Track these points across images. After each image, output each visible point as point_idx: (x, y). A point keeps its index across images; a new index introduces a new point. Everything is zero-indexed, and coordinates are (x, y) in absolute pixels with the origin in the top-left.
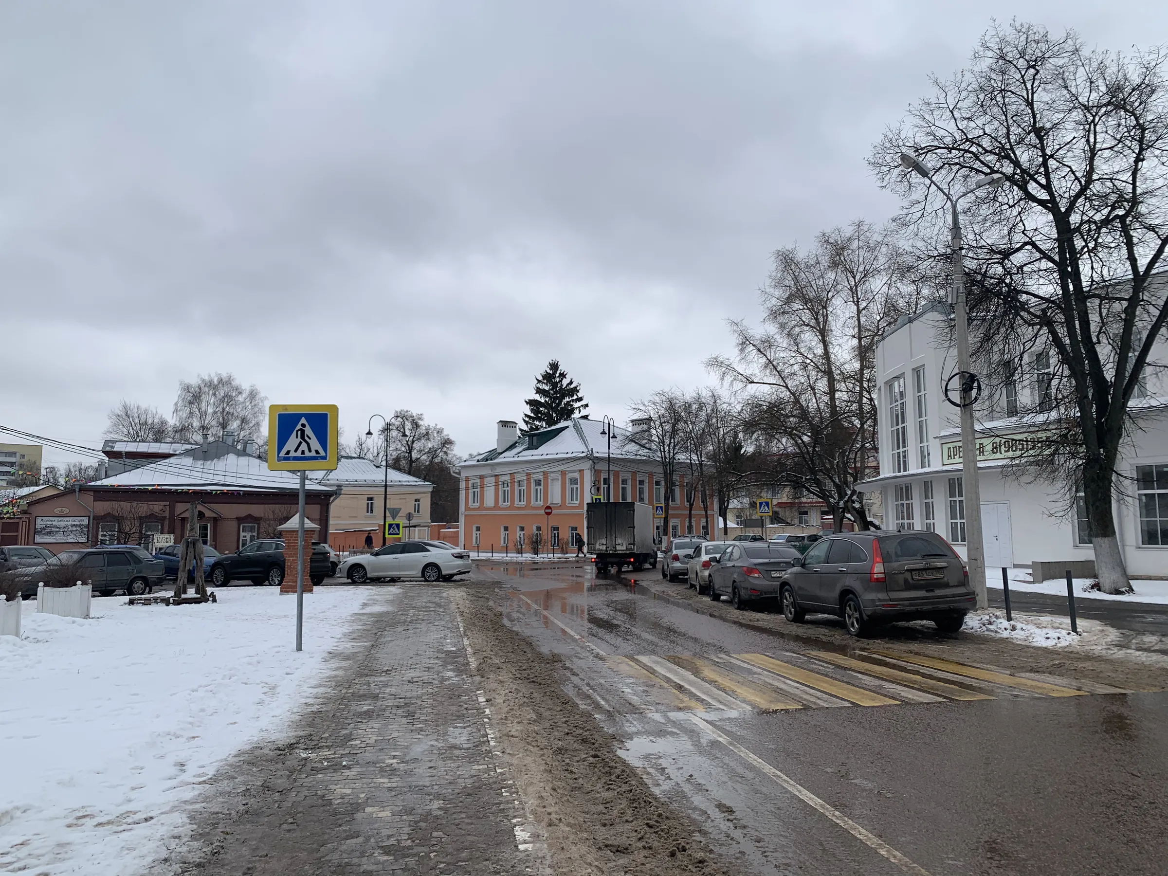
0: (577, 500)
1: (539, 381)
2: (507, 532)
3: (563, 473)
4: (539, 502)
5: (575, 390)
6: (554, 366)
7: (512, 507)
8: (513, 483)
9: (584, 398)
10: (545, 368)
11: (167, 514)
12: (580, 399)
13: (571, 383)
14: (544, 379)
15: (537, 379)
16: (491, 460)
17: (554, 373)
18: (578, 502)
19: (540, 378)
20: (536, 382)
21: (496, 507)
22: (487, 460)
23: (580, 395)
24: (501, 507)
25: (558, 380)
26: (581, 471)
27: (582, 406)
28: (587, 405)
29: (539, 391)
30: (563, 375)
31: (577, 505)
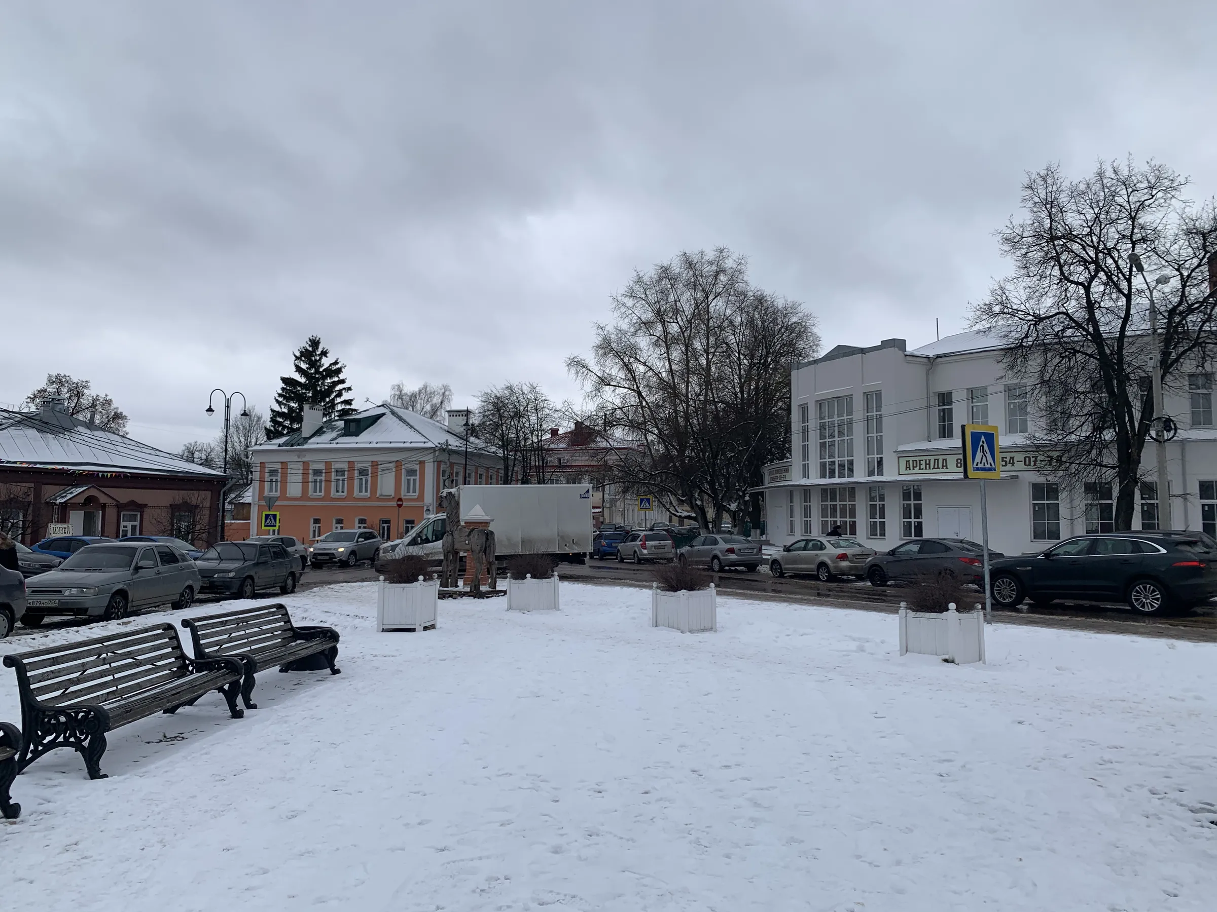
0: (414, 491)
1: (297, 358)
2: (318, 525)
3: (398, 464)
4: (363, 493)
5: (339, 371)
6: (315, 343)
7: (328, 497)
8: (328, 472)
9: (346, 381)
10: (304, 344)
11: (31, 498)
12: (343, 382)
13: (336, 363)
14: (302, 356)
15: (295, 356)
16: (299, 445)
17: (314, 351)
18: (417, 494)
19: (298, 354)
20: (294, 358)
21: (304, 496)
22: (292, 446)
23: (342, 376)
24: (311, 497)
25: (318, 358)
26: (422, 463)
27: (344, 389)
28: (349, 389)
29: (299, 369)
30: (324, 353)
31: (416, 497)
